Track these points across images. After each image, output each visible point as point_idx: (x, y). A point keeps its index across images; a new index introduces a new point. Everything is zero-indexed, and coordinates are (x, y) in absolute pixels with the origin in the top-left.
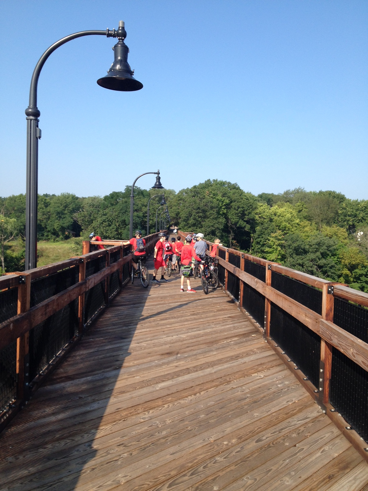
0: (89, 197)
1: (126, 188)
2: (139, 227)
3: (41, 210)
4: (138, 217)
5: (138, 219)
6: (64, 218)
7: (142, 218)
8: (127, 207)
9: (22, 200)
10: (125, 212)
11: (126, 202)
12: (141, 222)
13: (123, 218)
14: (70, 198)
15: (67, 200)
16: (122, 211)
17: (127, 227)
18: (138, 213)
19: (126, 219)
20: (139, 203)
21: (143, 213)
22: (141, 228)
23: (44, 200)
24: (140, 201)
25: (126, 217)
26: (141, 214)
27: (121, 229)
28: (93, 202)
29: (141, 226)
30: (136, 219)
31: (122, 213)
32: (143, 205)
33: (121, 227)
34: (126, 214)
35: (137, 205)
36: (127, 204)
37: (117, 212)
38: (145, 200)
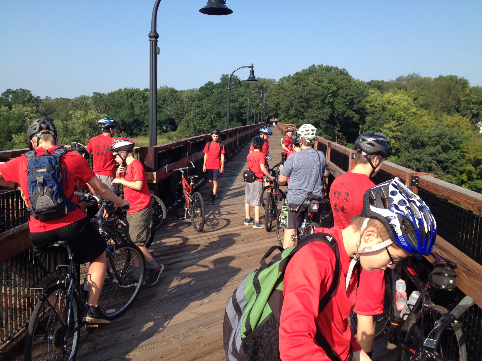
0: (188, 90)
1: (222, 77)
2: (235, 119)
3: (139, 104)
4: (234, 108)
5: (234, 110)
6: (161, 112)
7: (239, 110)
8: (222, 98)
9: (121, 95)
10: (220, 104)
11: (221, 92)
12: (237, 114)
13: (218, 110)
14: (169, 91)
15: (166, 93)
16: (217, 102)
17: (222, 119)
18: (234, 104)
19: (221, 111)
20: (236, 93)
21: (240, 104)
22: (237, 120)
23: (142, 94)
24: (237, 90)
25: (221, 109)
26: (237, 105)
27: (216, 122)
28: (192, 95)
29: (237, 118)
30: (232, 111)
31: (217, 105)
32: (240, 96)
33: (216, 120)
34: (221, 106)
35: (233, 95)
36: (222, 94)
37: (212, 103)
38: (241, 90)
